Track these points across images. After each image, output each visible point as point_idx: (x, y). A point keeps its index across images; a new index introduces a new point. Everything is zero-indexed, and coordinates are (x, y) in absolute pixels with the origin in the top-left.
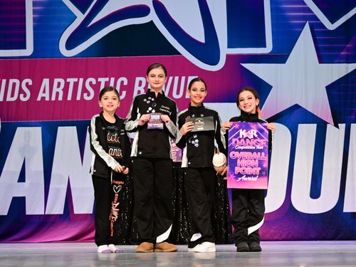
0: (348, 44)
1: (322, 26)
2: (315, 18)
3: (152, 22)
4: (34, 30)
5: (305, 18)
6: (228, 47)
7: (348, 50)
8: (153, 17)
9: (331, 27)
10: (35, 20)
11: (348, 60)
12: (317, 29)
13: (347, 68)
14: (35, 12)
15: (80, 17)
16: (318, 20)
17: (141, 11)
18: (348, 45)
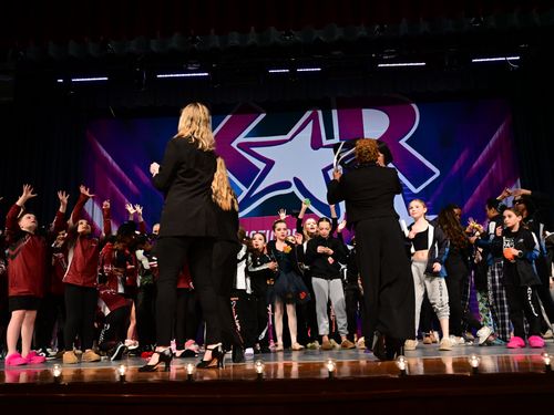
1: (410, 190)
3: (293, 193)
8: (294, 188)
9: (416, 191)
12: (407, 194)
15: (245, 191)
17: (286, 185)
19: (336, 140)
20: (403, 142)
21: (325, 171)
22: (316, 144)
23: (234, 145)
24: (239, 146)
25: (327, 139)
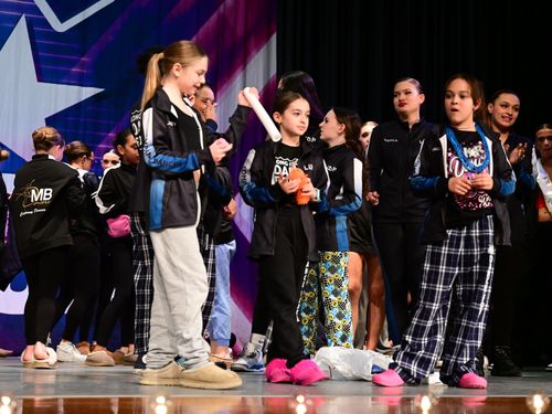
0: (83, 56)
1: (45, 23)
2: (36, 10)
5: (20, 9)
7: (83, 65)
9: (60, 27)
11: (82, 81)
12: (38, 28)
13: (80, 93)
16: (41, 14)
18: (83, 59)
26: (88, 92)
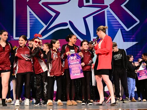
0: (133, 35)
1: (124, 30)
2: (122, 27)
3: (68, 28)
4: (30, 31)
5: (119, 27)
6: (94, 36)
7: (133, 37)
8: (69, 26)
10: (30, 27)
11: (133, 41)
12: (123, 31)
13: (133, 44)
14: (30, 25)
15: (45, 26)
19: (91, 3)
20: (123, 6)
21: (84, 18)
22: (81, 5)
23: (40, 3)
24: (43, 4)
25: (86, 2)
26: (135, 43)
